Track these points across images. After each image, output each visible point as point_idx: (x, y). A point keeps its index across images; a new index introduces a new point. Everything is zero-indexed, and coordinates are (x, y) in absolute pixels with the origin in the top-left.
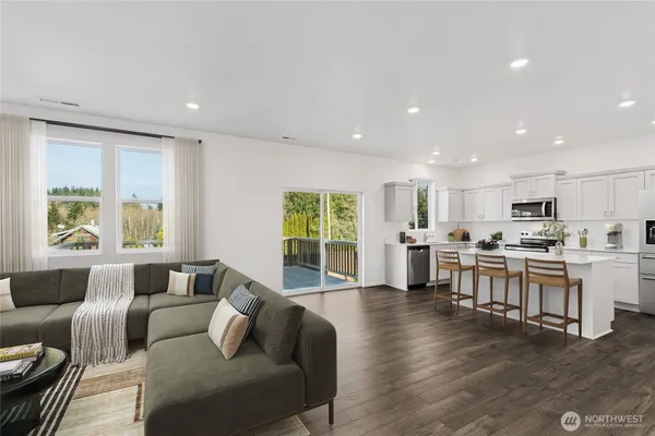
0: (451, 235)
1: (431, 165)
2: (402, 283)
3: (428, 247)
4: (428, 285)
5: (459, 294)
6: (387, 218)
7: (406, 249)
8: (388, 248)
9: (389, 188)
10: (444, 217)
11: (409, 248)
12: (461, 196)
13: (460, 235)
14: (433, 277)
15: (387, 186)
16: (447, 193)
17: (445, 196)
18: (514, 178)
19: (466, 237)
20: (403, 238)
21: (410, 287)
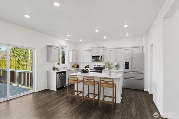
0: (73, 66)
1: (66, 41)
2: (54, 88)
3: (65, 72)
4: (65, 86)
5: (77, 91)
6: (48, 60)
7: (56, 73)
8: (48, 73)
9: (49, 47)
10: (71, 60)
11: (57, 73)
12: (76, 53)
13: (76, 66)
14: (67, 83)
15: (48, 47)
16: (72, 51)
17: (71, 52)
18: (92, 48)
19: (78, 67)
20: (54, 69)
21: (57, 89)
